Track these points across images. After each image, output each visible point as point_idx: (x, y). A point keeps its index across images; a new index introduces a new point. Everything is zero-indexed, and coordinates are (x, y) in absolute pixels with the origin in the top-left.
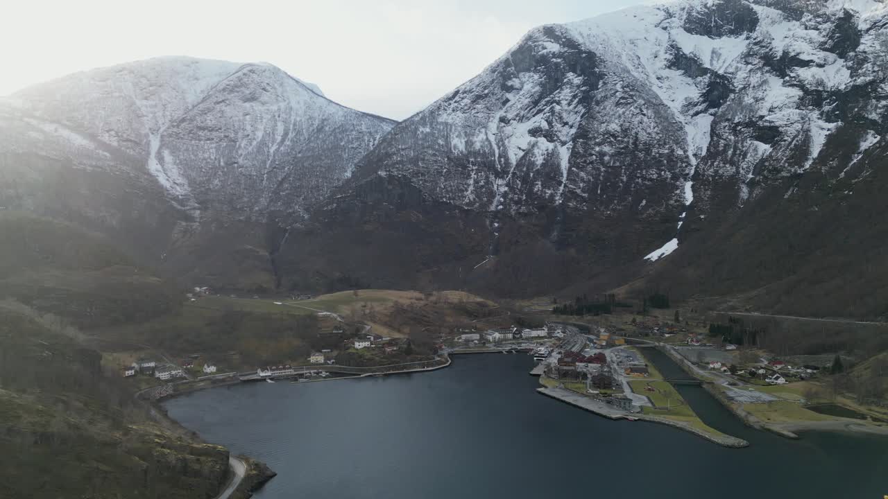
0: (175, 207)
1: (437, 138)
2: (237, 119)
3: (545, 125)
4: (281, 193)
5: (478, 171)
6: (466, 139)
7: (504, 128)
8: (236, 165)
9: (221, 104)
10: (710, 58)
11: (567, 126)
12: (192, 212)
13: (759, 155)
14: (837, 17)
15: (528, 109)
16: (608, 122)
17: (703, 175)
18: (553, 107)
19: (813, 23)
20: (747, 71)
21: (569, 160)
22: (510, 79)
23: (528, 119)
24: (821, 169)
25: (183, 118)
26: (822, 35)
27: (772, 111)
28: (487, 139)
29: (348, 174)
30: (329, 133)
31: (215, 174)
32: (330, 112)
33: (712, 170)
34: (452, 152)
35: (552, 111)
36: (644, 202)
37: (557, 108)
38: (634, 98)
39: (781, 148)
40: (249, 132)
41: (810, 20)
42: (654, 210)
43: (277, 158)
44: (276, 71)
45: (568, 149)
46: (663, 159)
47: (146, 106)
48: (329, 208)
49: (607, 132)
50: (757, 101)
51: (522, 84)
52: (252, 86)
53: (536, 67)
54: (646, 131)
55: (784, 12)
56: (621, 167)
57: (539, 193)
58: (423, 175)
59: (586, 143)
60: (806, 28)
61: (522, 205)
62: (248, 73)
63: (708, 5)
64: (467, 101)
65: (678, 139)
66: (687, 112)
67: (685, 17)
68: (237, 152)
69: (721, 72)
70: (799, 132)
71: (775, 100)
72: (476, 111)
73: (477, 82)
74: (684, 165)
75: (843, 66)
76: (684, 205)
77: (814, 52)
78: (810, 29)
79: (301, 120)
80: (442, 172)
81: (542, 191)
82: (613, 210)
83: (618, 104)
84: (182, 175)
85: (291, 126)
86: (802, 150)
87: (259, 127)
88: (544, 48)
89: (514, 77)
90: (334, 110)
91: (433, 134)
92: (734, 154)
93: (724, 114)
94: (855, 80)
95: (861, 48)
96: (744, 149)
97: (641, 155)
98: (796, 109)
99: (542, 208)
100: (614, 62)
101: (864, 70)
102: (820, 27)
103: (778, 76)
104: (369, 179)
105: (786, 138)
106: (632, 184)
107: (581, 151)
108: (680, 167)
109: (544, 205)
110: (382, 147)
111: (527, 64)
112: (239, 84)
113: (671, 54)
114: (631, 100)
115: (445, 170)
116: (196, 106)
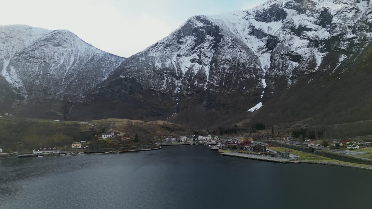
0: (14, 93)
1: (148, 63)
2: (50, 54)
3: (197, 58)
4: (71, 87)
5: (168, 77)
6: (162, 63)
7: (179, 59)
8: (49, 74)
9: (42, 47)
10: (267, 30)
11: (207, 58)
12: (24, 95)
13: (294, 67)
14: (321, 11)
15: (190, 51)
16: (226, 55)
17: (270, 76)
18: (201, 50)
19: (311, 14)
20: (284, 34)
21: (209, 72)
22: (181, 38)
23: (190, 55)
24: (323, 70)
25: (22, 52)
26: (315, 18)
27: (297, 49)
28: (172, 63)
29: (105, 78)
30: (96, 61)
31: (37, 78)
32: (97, 53)
33: (274, 73)
34: (155, 68)
35: (201, 52)
36: (245, 88)
37: (203, 50)
38: (237, 45)
39: (303, 63)
40: (56, 60)
41: (310, 12)
42: (249, 91)
43: (70, 71)
44: (71, 34)
45: (208, 67)
46: (251, 70)
47: (3, 46)
48: (95, 93)
49: (226, 59)
50: (290, 46)
51: (187, 41)
52: (59, 39)
53: (193, 33)
54: (243, 58)
55: (297, 11)
56: (232, 74)
57: (196, 85)
58: (142, 77)
59: (216, 64)
60: (308, 16)
61: (189, 91)
62: (57, 33)
63: (265, 9)
64: (162, 47)
65: (257, 62)
66: (259, 52)
67: (255, 14)
68: (49, 68)
69: (273, 35)
70: (310, 57)
71: (298, 44)
72: (166, 52)
73: (166, 39)
74: (261, 72)
75: (325, 30)
76: (263, 88)
77: (312, 25)
78: (310, 16)
79: (83, 56)
80: (151, 77)
81: (198, 84)
82: (231, 92)
83: (229, 48)
84: (20, 78)
85: (78, 58)
86: (313, 63)
87: (62, 58)
88: (196, 25)
89: (183, 38)
90: (99, 52)
91: (146, 61)
92: (283, 66)
93: (276, 51)
94: (332, 34)
95: (333, 22)
96: (287, 64)
97: (241, 69)
98: (307, 48)
99: (198, 92)
100: (227, 31)
101: (336, 30)
102: (314, 15)
103: (297, 36)
104: (115, 79)
105: (305, 59)
106: (238, 81)
107: (214, 67)
108: (259, 73)
109: (199, 91)
110: (122, 66)
111: (189, 32)
112: (52, 38)
113: (250, 29)
114: (235, 46)
115: (152, 76)
116: (29, 47)
